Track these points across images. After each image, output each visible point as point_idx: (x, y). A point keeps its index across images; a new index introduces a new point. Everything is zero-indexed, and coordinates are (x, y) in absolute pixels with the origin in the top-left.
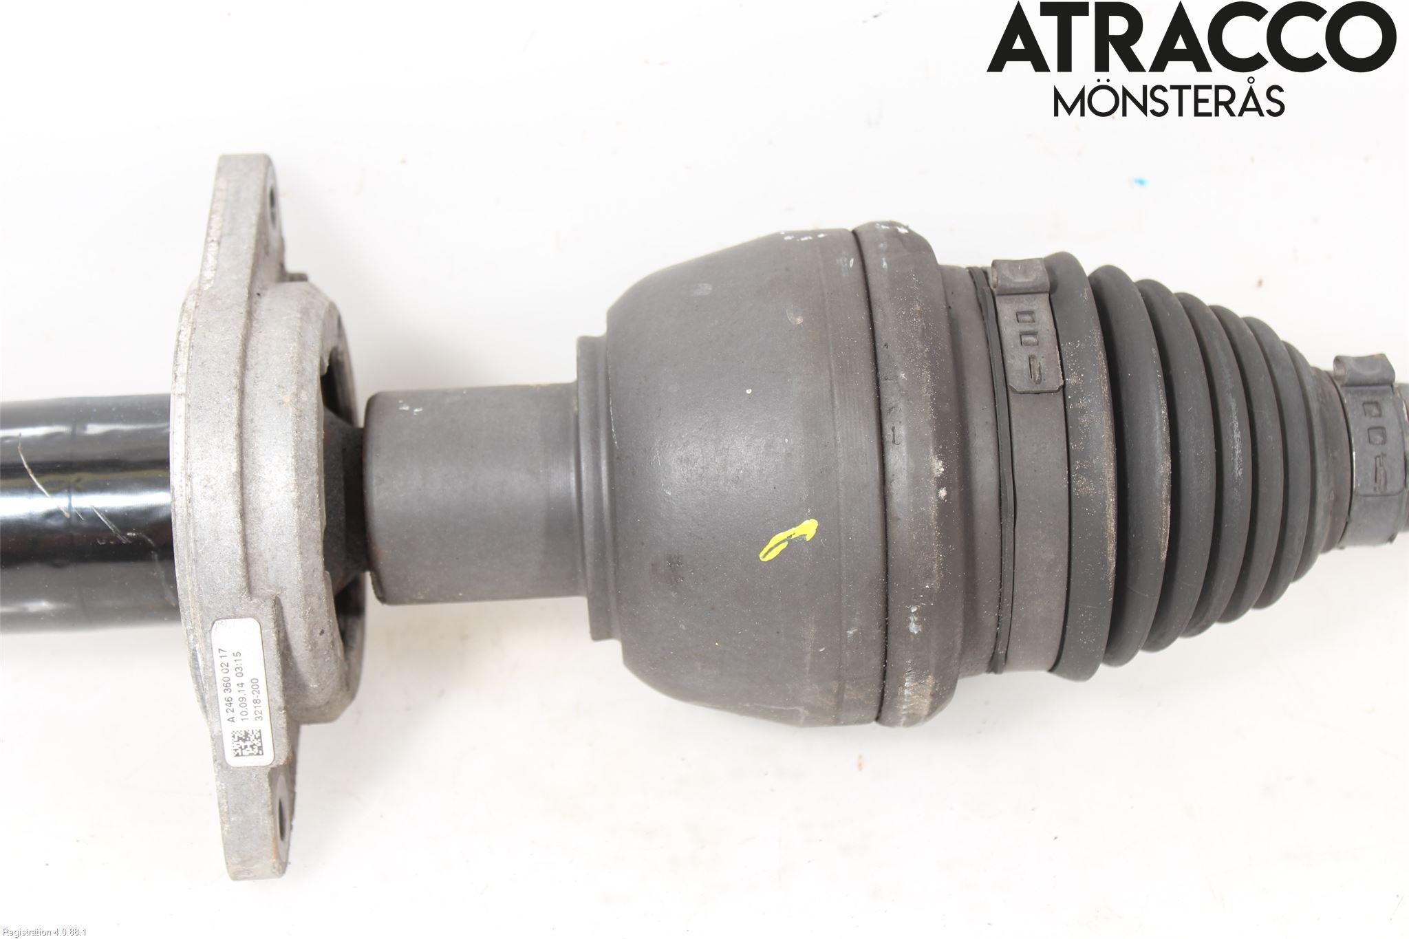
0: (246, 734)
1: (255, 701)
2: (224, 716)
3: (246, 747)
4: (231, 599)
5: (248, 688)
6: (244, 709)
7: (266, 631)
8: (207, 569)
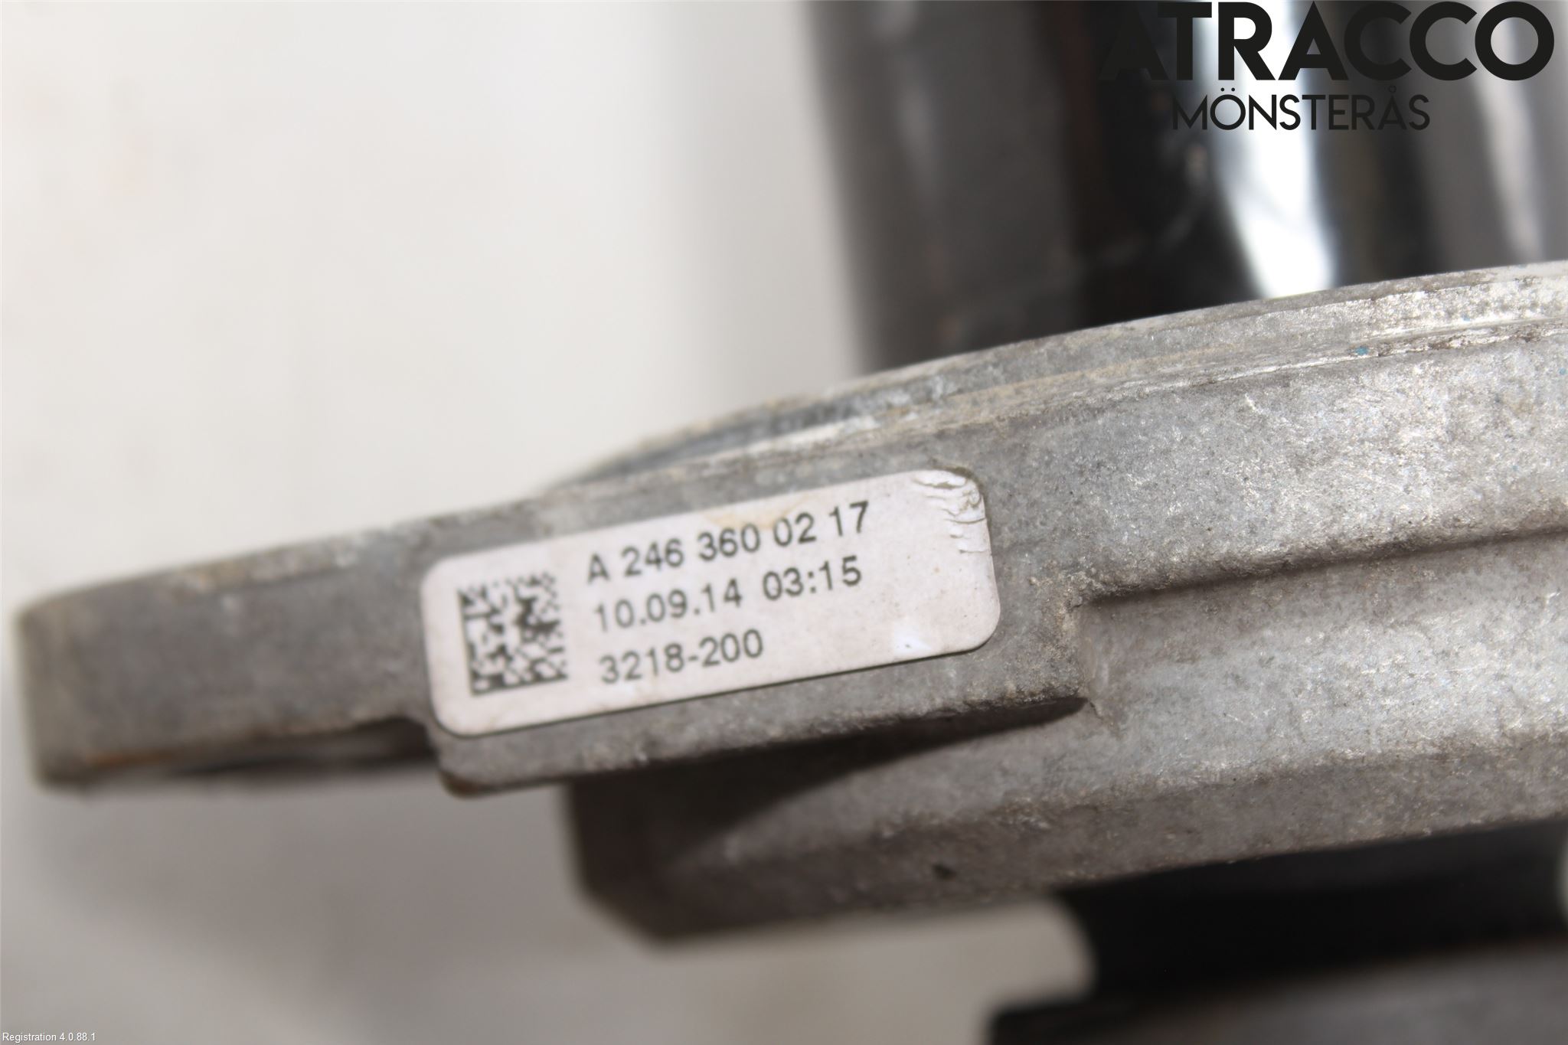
0: (546, 628)
1: (674, 652)
2: (612, 542)
3: (499, 629)
4: (1069, 532)
5: (722, 620)
6: (640, 612)
7: (952, 674)
8: (1177, 434)
